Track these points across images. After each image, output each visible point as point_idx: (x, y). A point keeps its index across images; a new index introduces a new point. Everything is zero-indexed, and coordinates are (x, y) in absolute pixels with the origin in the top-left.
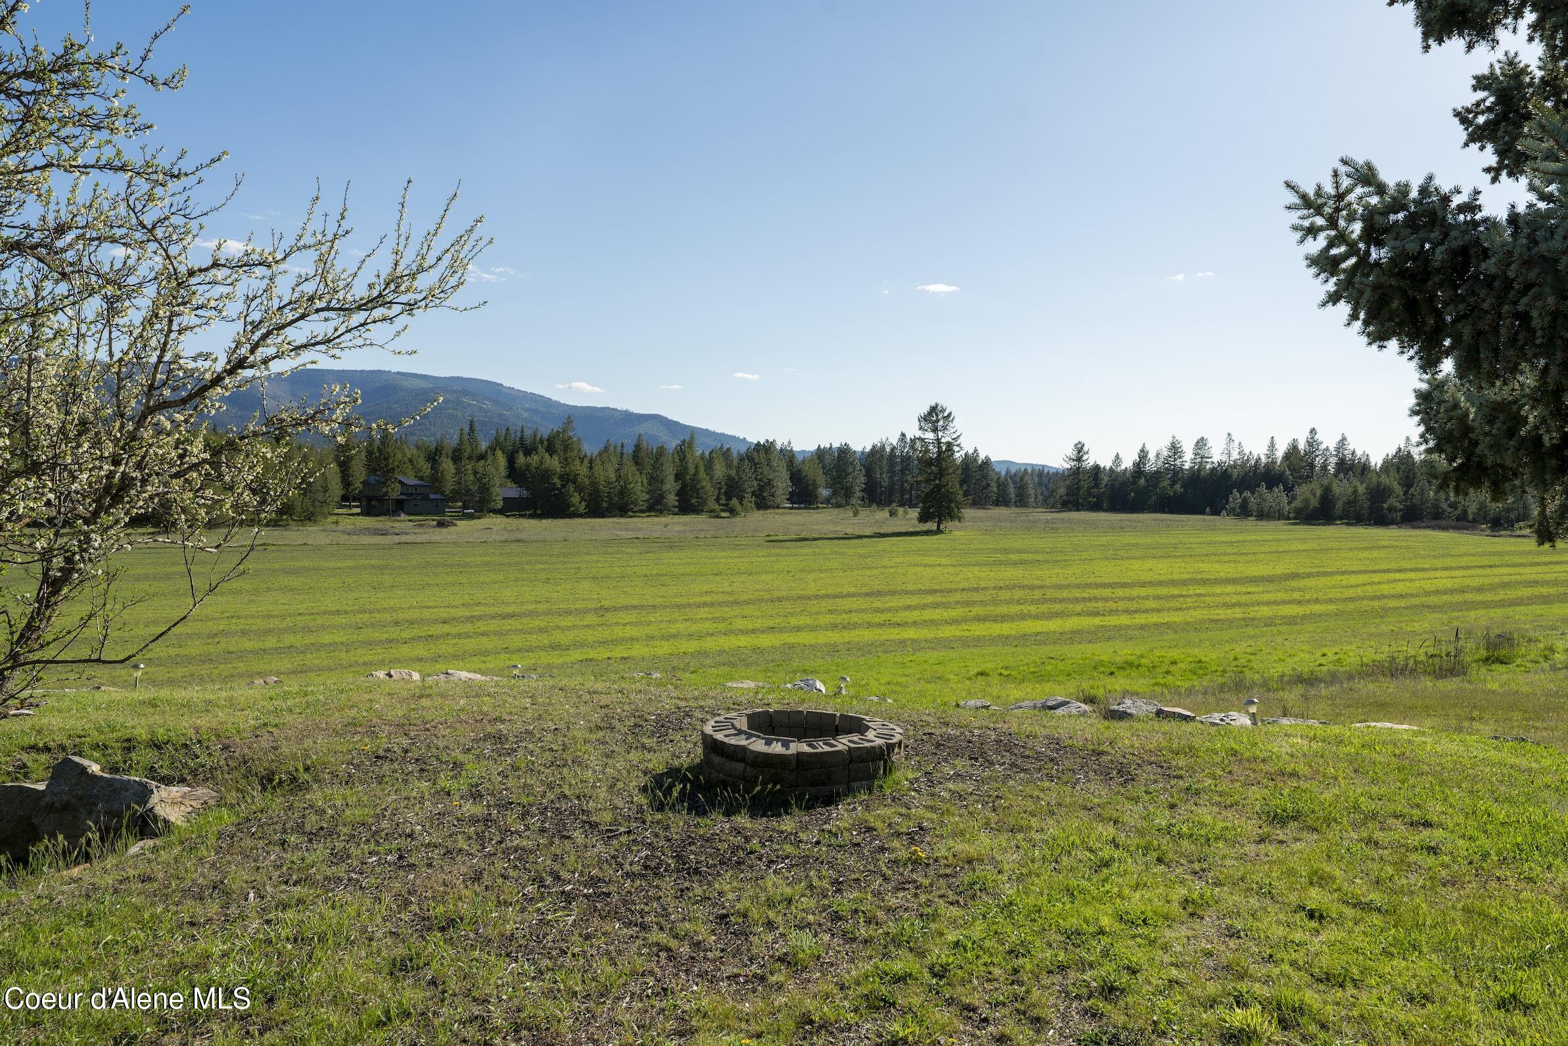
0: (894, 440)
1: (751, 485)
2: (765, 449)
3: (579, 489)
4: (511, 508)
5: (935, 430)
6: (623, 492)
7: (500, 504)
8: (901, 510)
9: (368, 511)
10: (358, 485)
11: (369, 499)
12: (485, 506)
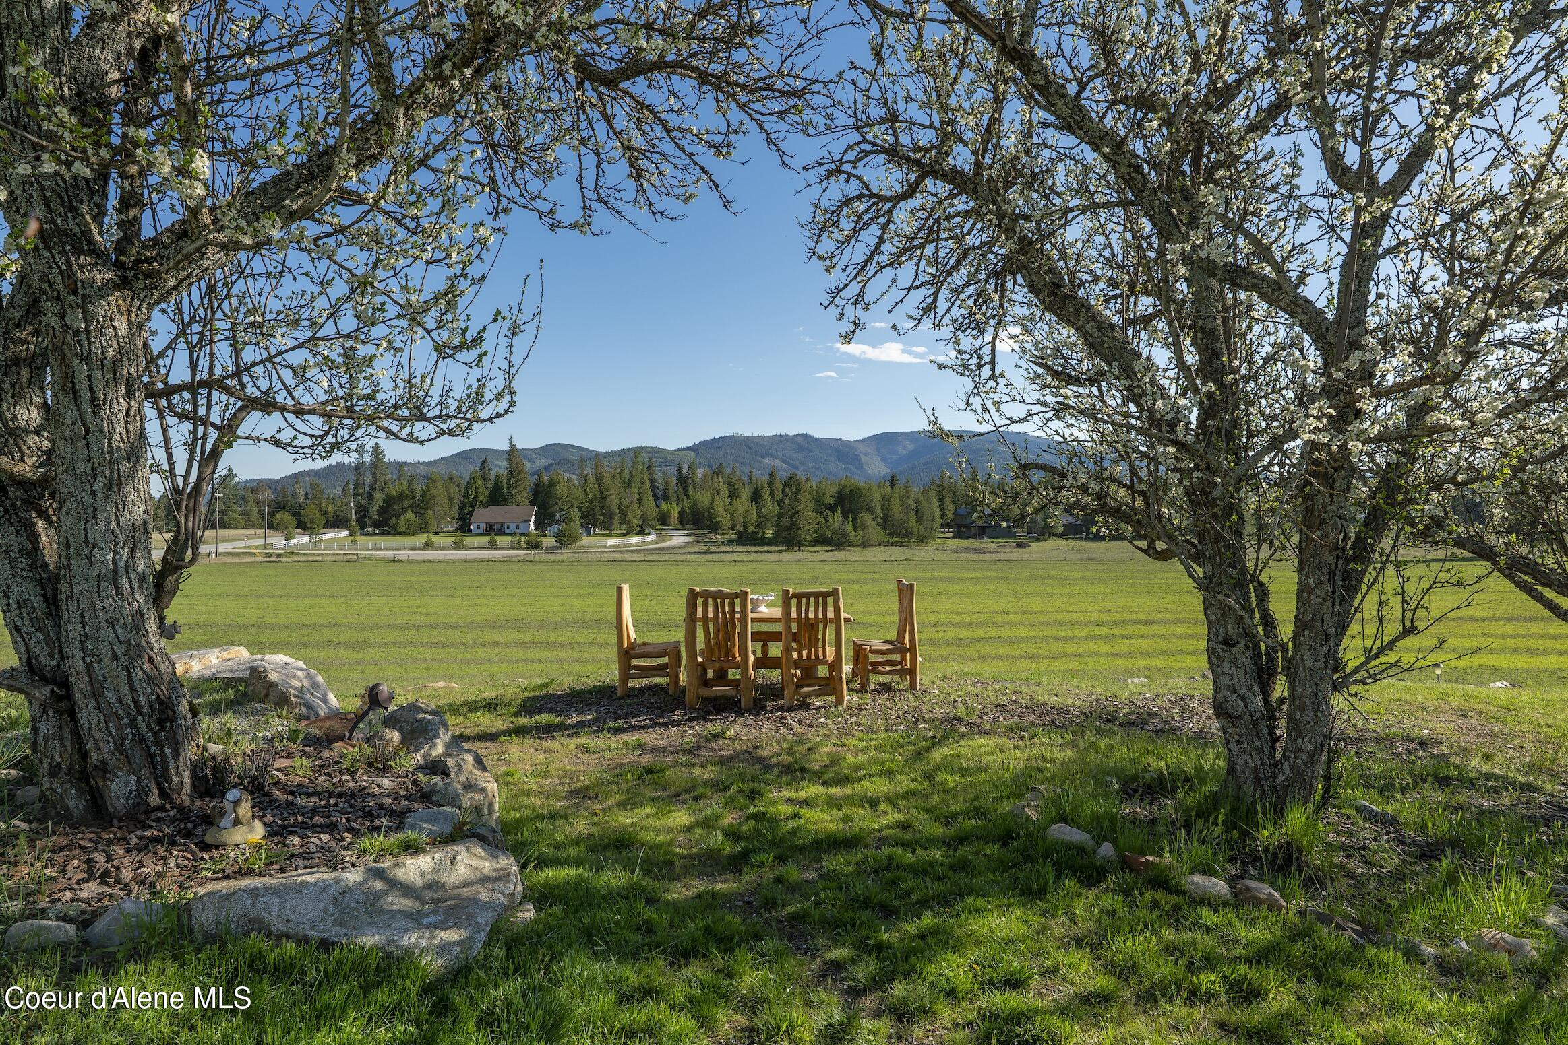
9: (959, 535)
10: (950, 516)
11: (959, 526)
12: (1046, 532)
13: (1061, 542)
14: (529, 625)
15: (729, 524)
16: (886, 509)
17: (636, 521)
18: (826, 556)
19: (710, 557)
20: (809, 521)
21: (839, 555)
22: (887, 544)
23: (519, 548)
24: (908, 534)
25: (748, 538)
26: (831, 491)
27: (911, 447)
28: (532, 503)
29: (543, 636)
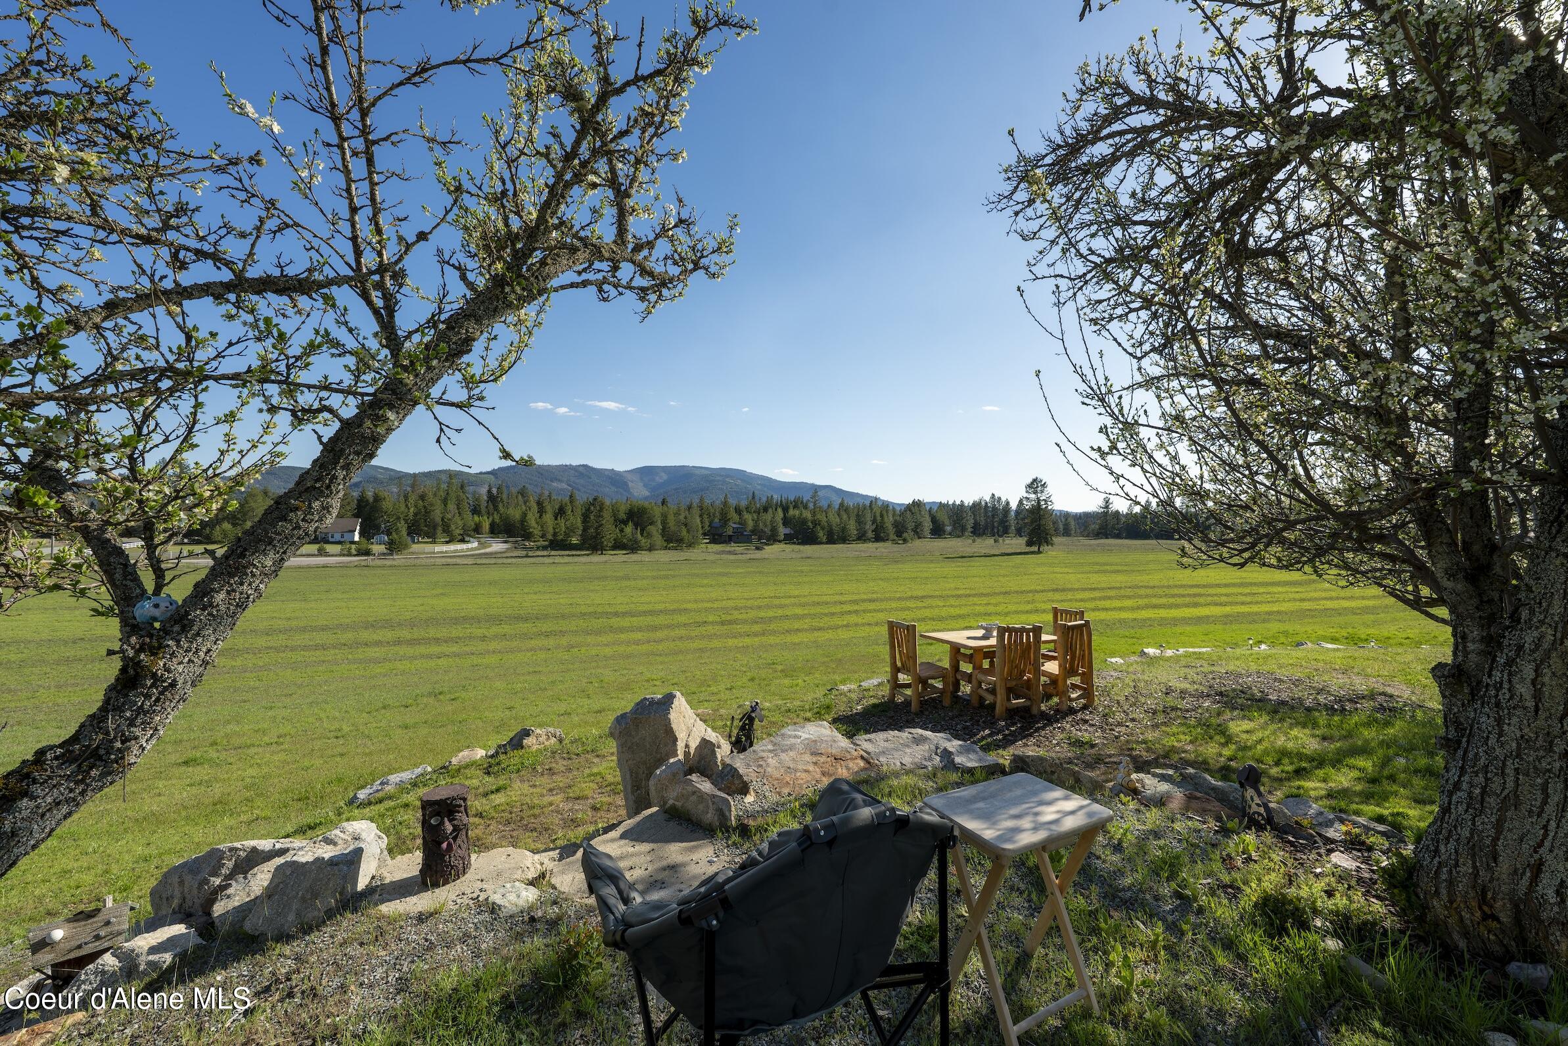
0: (987, 498)
1: (911, 525)
2: (917, 504)
3: (823, 529)
4: (788, 539)
5: (1035, 493)
6: (844, 529)
7: (782, 537)
8: (1001, 540)
9: (714, 541)
10: (707, 528)
11: (714, 535)
12: (773, 539)
13: (782, 546)
14: (400, 625)
15: (540, 534)
16: (664, 523)
17: (458, 531)
18: (625, 558)
19: (529, 560)
20: (610, 532)
21: (634, 557)
22: (666, 548)
23: (350, 555)
24: (680, 541)
25: (558, 544)
26: (623, 510)
27: (665, 477)
28: (356, 516)
29: (417, 633)
